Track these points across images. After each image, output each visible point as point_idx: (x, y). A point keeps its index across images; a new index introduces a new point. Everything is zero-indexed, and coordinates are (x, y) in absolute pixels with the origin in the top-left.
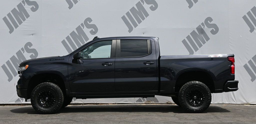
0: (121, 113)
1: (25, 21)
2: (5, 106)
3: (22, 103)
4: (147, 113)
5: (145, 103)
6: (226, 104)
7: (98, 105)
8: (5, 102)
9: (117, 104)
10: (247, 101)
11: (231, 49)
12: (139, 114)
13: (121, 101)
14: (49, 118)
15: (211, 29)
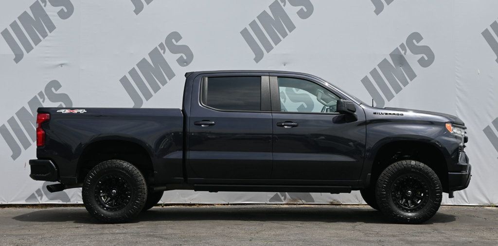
0: (246, 222)
1: (46, 38)
2: (6, 209)
3: (41, 203)
4: (298, 224)
5: (287, 204)
6: (449, 207)
7: (193, 207)
8: (5, 200)
9: (231, 204)
10: (490, 200)
11: (458, 97)
12: (283, 225)
13: (239, 198)
14: (106, 231)
15: (419, 56)
